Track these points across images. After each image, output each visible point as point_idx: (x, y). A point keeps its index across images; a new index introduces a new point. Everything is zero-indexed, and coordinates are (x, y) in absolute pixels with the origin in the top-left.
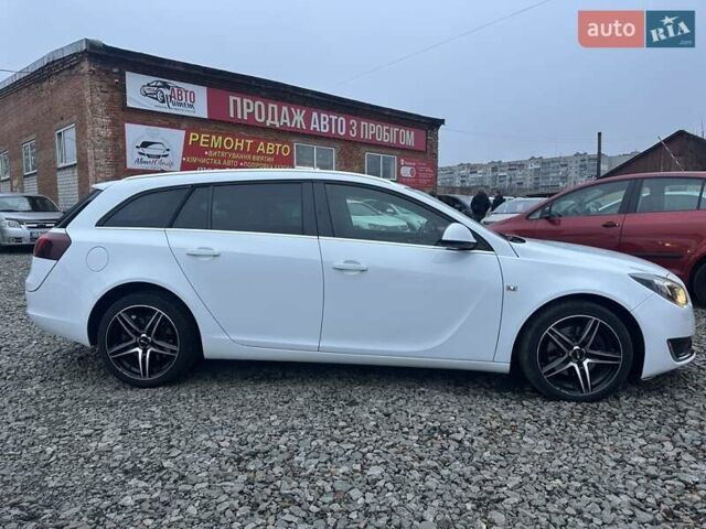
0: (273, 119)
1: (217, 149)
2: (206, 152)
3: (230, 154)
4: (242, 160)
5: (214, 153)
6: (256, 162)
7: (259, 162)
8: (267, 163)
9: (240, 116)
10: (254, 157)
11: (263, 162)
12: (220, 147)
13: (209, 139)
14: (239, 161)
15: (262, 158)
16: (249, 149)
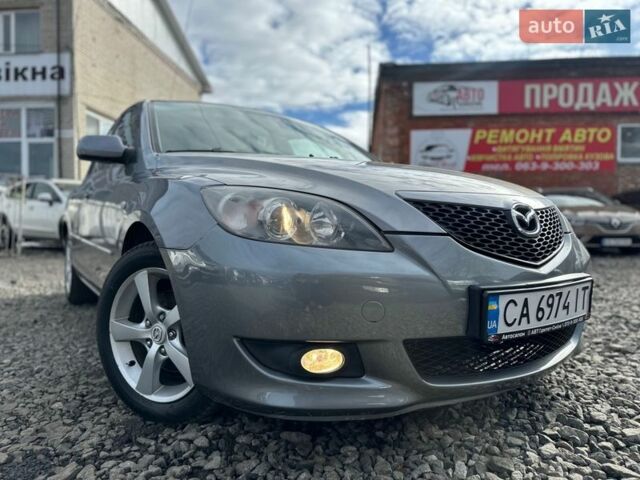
0: (585, 100)
1: (508, 144)
2: (494, 149)
3: (523, 148)
4: (539, 153)
5: (504, 149)
6: (558, 153)
7: (563, 153)
8: (574, 152)
9: (537, 104)
10: (556, 148)
11: (568, 152)
12: (512, 141)
13: (499, 134)
14: (535, 154)
15: (567, 148)
16: (548, 139)
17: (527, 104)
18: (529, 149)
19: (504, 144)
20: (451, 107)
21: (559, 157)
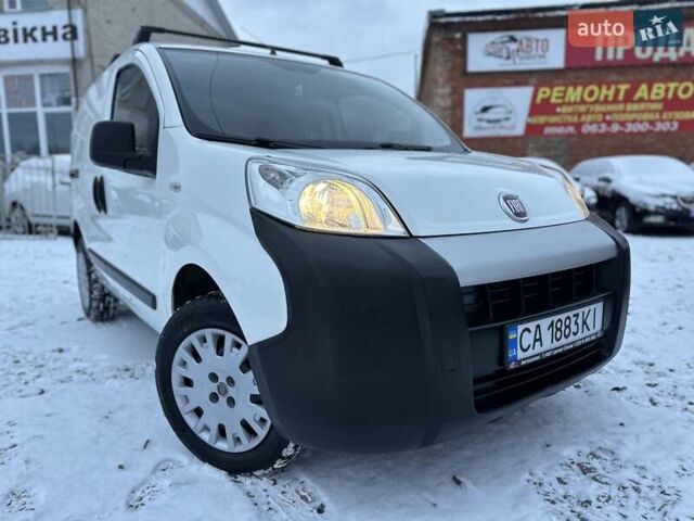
0: (666, 49)
1: (575, 103)
2: (558, 110)
3: (592, 108)
4: (610, 113)
5: (570, 109)
6: (631, 112)
7: (637, 112)
8: (650, 111)
9: (610, 56)
10: (630, 107)
11: (643, 112)
12: (578, 100)
13: (565, 92)
14: (604, 114)
15: (642, 106)
16: (621, 97)
17: (599, 56)
18: (598, 108)
19: (569, 104)
20: (510, 61)
21: (632, 117)
